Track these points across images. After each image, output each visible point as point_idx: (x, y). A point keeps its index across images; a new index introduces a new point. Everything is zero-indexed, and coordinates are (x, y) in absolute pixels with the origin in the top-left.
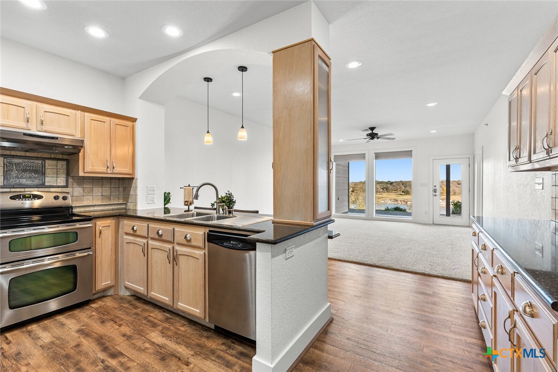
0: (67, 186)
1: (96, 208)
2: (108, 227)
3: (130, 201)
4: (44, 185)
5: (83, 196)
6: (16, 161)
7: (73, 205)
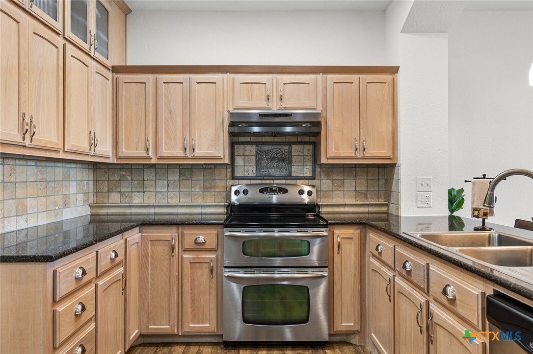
0: (313, 178)
1: (347, 209)
2: (350, 240)
3: (392, 201)
4: (291, 176)
5: (332, 191)
6: (266, 148)
7: (319, 203)
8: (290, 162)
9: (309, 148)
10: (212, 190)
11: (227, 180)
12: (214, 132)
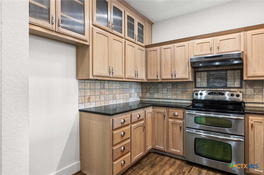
0: (241, 88)
4: (227, 86)
5: (254, 95)
6: (212, 73)
7: (244, 101)
8: (226, 80)
9: (238, 72)
10: (186, 93)
11: (193, 88)
12: (184, 67)
